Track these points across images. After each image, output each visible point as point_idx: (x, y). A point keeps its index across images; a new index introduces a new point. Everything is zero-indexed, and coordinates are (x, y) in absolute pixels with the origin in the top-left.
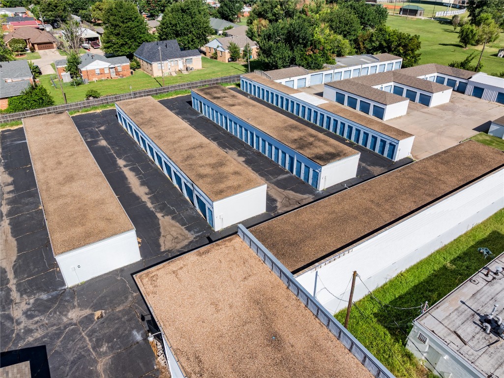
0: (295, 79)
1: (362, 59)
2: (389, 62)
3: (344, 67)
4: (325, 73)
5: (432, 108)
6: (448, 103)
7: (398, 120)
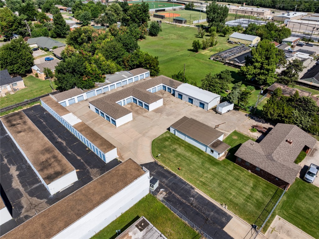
0: (76, 97)
1: (123, 75)
2: (141, 74)
3: (110, 84)
4: (96, 90)
5: (150, 112)
6: (162, 106)
7: (126, 125)
